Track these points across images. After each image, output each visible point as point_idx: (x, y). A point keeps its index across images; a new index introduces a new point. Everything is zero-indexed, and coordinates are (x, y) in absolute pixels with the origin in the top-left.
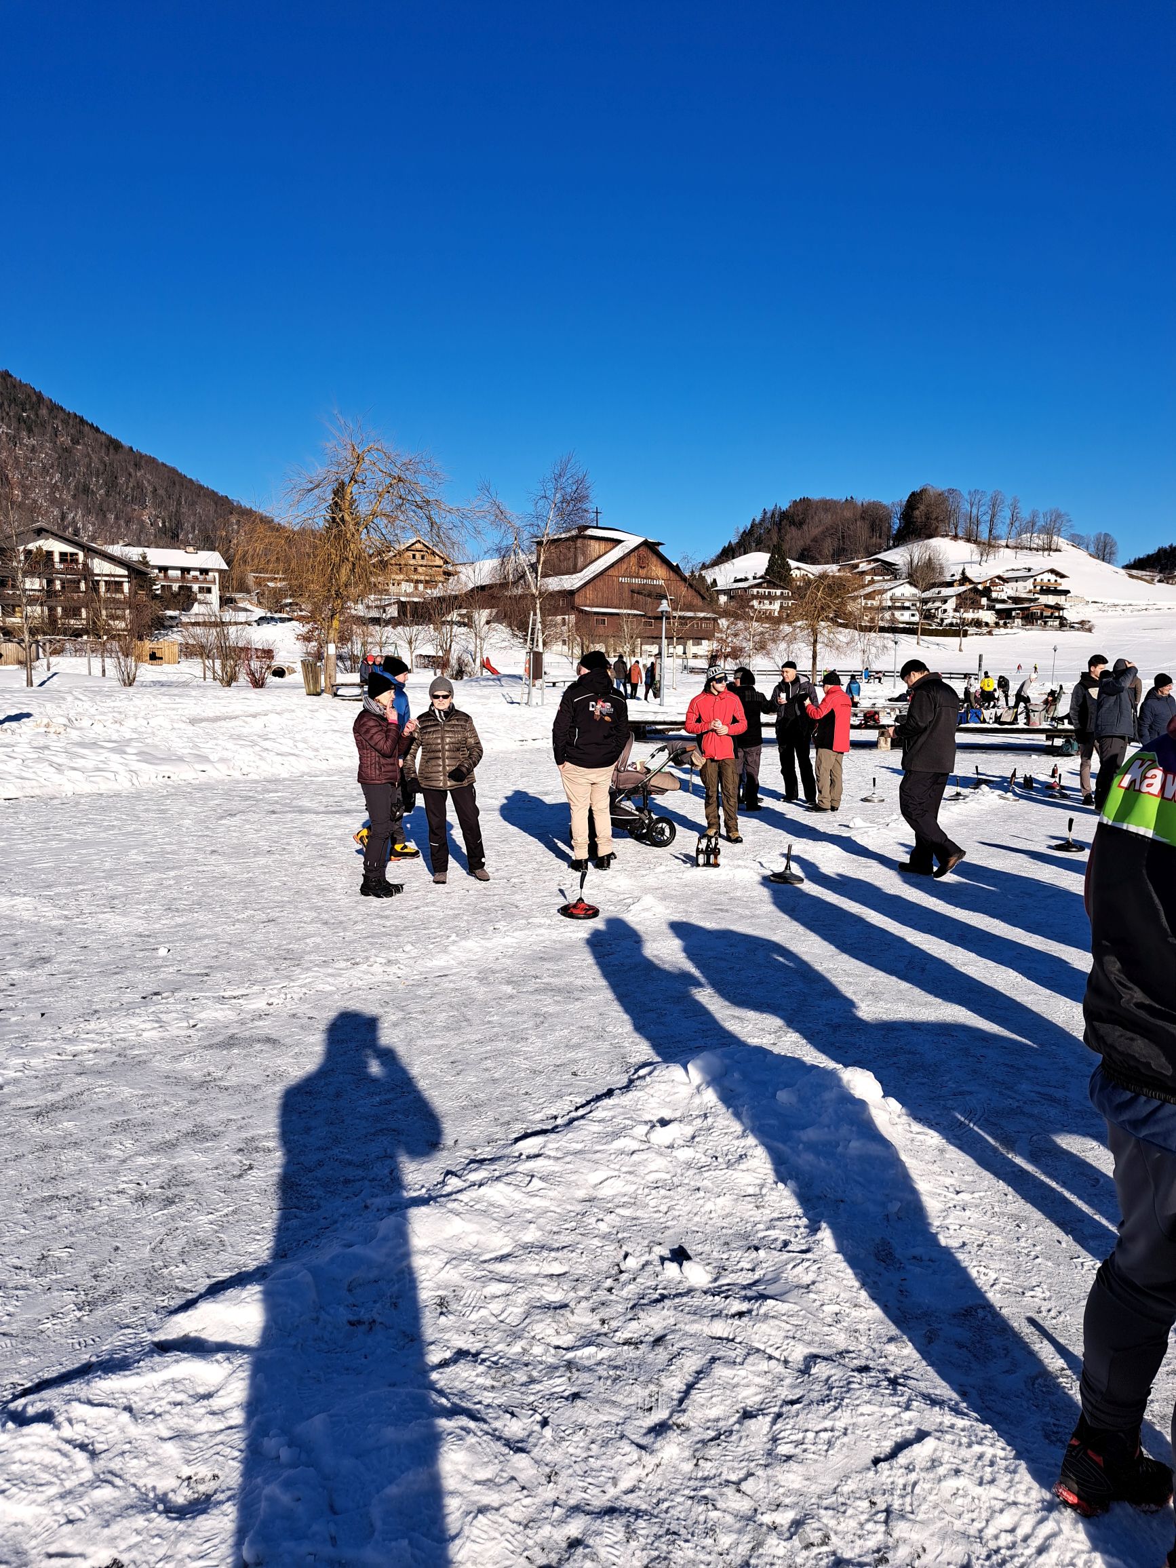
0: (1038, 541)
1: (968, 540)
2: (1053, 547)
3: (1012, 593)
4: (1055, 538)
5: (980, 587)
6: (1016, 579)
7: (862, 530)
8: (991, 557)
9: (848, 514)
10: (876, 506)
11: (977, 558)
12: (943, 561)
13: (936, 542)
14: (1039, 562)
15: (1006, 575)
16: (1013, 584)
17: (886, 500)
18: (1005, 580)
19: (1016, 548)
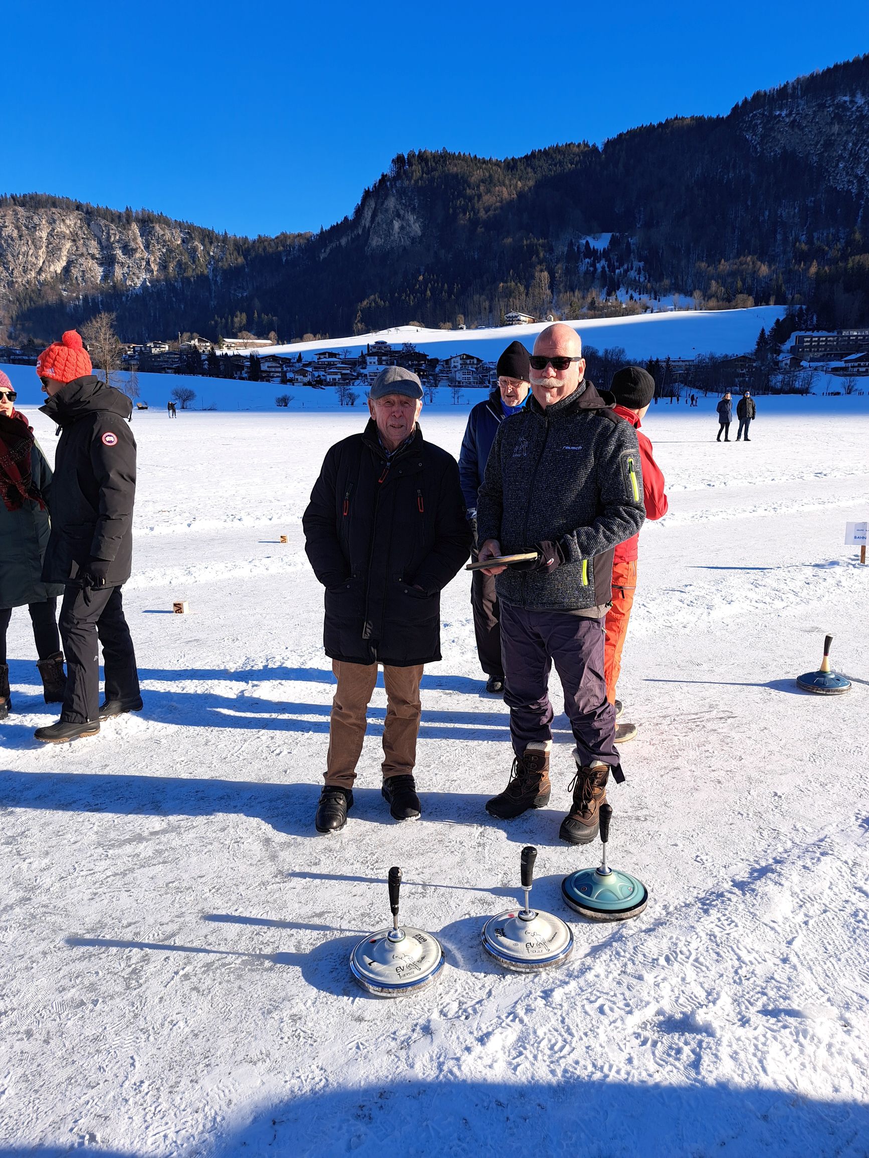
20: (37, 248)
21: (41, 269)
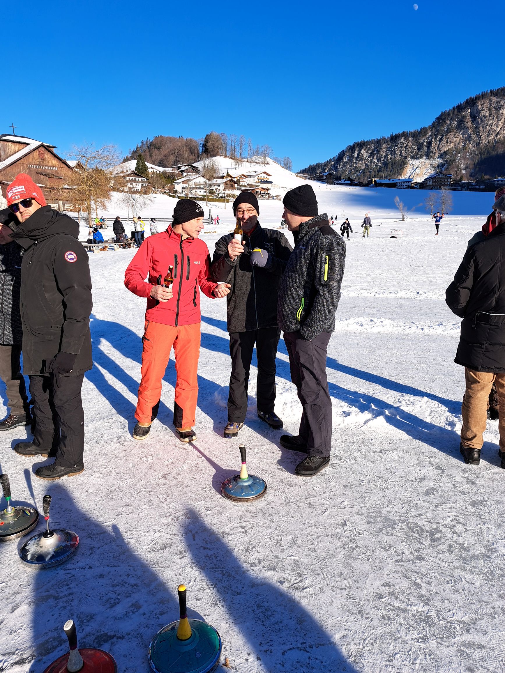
0: (260, 159)
1: (231, 158)
2: (266, 162)
3: (248, 183)
4: (267, 158)
5: (235, 180)
6: (251, 176)
7: (186, 152)
8: (240, 166)
9: (179, 144)
10: (191, 140)
11: (234, 166)
12: (219, 167)
13: (217, 158)
14: (260, 169)
15: (246, 174)
16: (249, 179)
17: (196, 139)
18: (246, 177)
19: (251, 162)
20: (498, 120)
21: (498, 133)
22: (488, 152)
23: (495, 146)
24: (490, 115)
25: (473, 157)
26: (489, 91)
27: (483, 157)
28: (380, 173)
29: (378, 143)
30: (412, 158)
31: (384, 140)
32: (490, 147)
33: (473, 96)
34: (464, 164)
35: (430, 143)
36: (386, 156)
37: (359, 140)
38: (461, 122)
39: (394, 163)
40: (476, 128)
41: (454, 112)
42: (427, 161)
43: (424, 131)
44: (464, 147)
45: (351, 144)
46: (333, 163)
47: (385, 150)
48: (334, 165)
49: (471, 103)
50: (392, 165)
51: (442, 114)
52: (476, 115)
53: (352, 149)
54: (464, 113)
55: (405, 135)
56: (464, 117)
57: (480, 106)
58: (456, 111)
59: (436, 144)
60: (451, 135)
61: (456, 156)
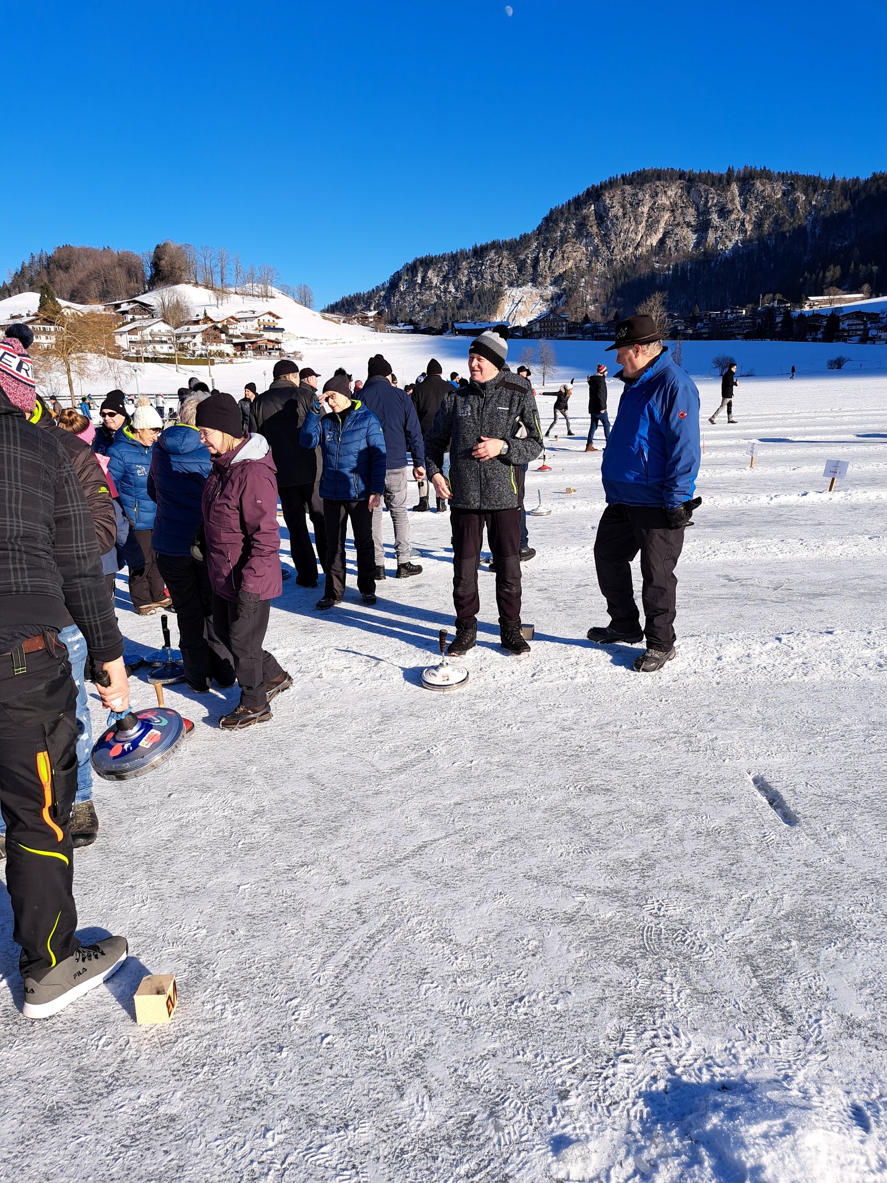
0: (257, 290)
1: (207, 287)
2: (269, 294)
3: (243, 331)
4: (269, 287)
5: (219, 325)
6: (246, 319)
7: (120, 276)
8: (225, 301)
9: (106, 261)
10: (128, 255)
11: (214, 301)
12: (188, 304)
13: (180, 288)
14: (261, 306)
15: (238, 316)
16: (243, 323)
17: (137, 252)
18: (238, 320)
19: (242, 294)
20: (638, 223)
21: (638, 244)
22: (626, 274)
23: (634, 265)
24: (624, 215)
25: (605, 283)
26: (619, 177)
27: (619, 284)
28: (461, 311)
29: (455, 259)
30: (511, 285)
31: (463, 255)
32: (629, 267)
33: (597, 183)
34: (592, 295)
35: (536, 261)
36: (469, 282)
37: (422, 254)
38: (582, 226)
39: (482, 294)
40: (605, 235)
41: (569, 209)
42: (535, 291)
43: (525, 240)
44: (589, 266)
45: (410, 261)
46: (382, 293)
47: (466, 272)
48: (385, 297)
49: (595, 194)
50: (479, 296)
51: (551, 211)
52: (604, 214)
53: (412, 269)
54: (585, 211)
55: (495, 246)
56: (585, 218)
57: (608, 201)
58: (572, 207)
59: (545, 261)
60: (568, 247)
61: (579, 282)
